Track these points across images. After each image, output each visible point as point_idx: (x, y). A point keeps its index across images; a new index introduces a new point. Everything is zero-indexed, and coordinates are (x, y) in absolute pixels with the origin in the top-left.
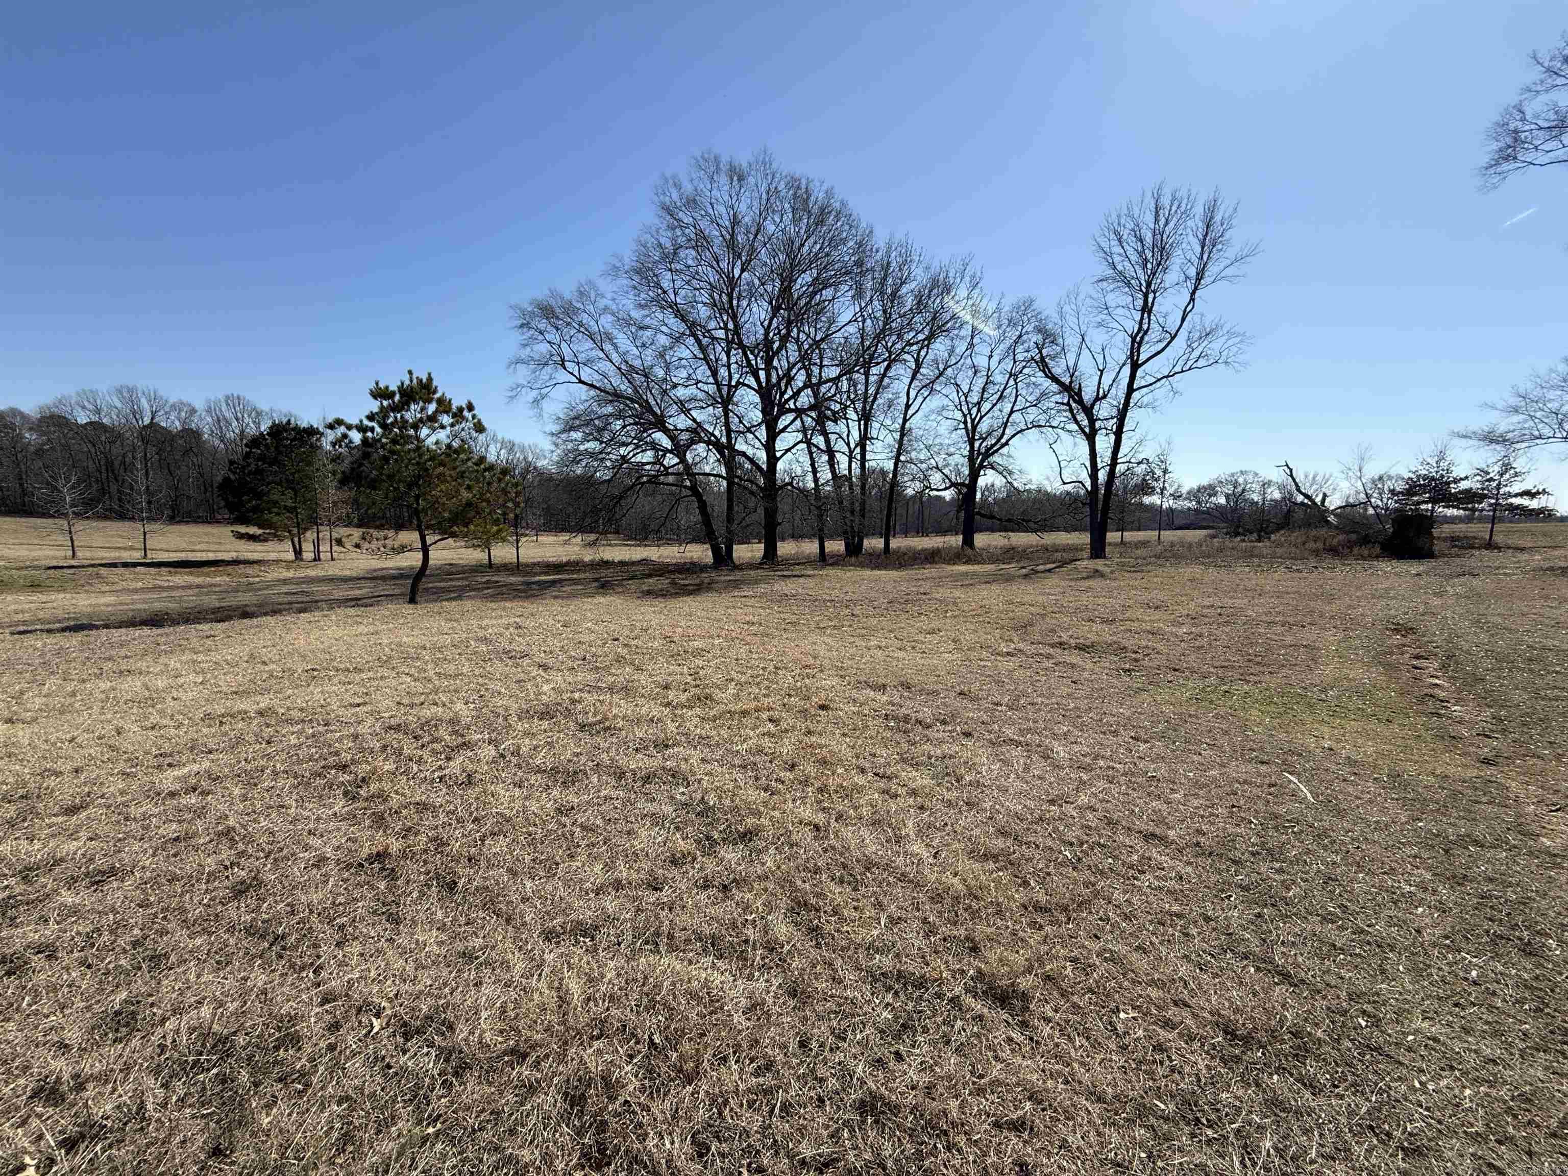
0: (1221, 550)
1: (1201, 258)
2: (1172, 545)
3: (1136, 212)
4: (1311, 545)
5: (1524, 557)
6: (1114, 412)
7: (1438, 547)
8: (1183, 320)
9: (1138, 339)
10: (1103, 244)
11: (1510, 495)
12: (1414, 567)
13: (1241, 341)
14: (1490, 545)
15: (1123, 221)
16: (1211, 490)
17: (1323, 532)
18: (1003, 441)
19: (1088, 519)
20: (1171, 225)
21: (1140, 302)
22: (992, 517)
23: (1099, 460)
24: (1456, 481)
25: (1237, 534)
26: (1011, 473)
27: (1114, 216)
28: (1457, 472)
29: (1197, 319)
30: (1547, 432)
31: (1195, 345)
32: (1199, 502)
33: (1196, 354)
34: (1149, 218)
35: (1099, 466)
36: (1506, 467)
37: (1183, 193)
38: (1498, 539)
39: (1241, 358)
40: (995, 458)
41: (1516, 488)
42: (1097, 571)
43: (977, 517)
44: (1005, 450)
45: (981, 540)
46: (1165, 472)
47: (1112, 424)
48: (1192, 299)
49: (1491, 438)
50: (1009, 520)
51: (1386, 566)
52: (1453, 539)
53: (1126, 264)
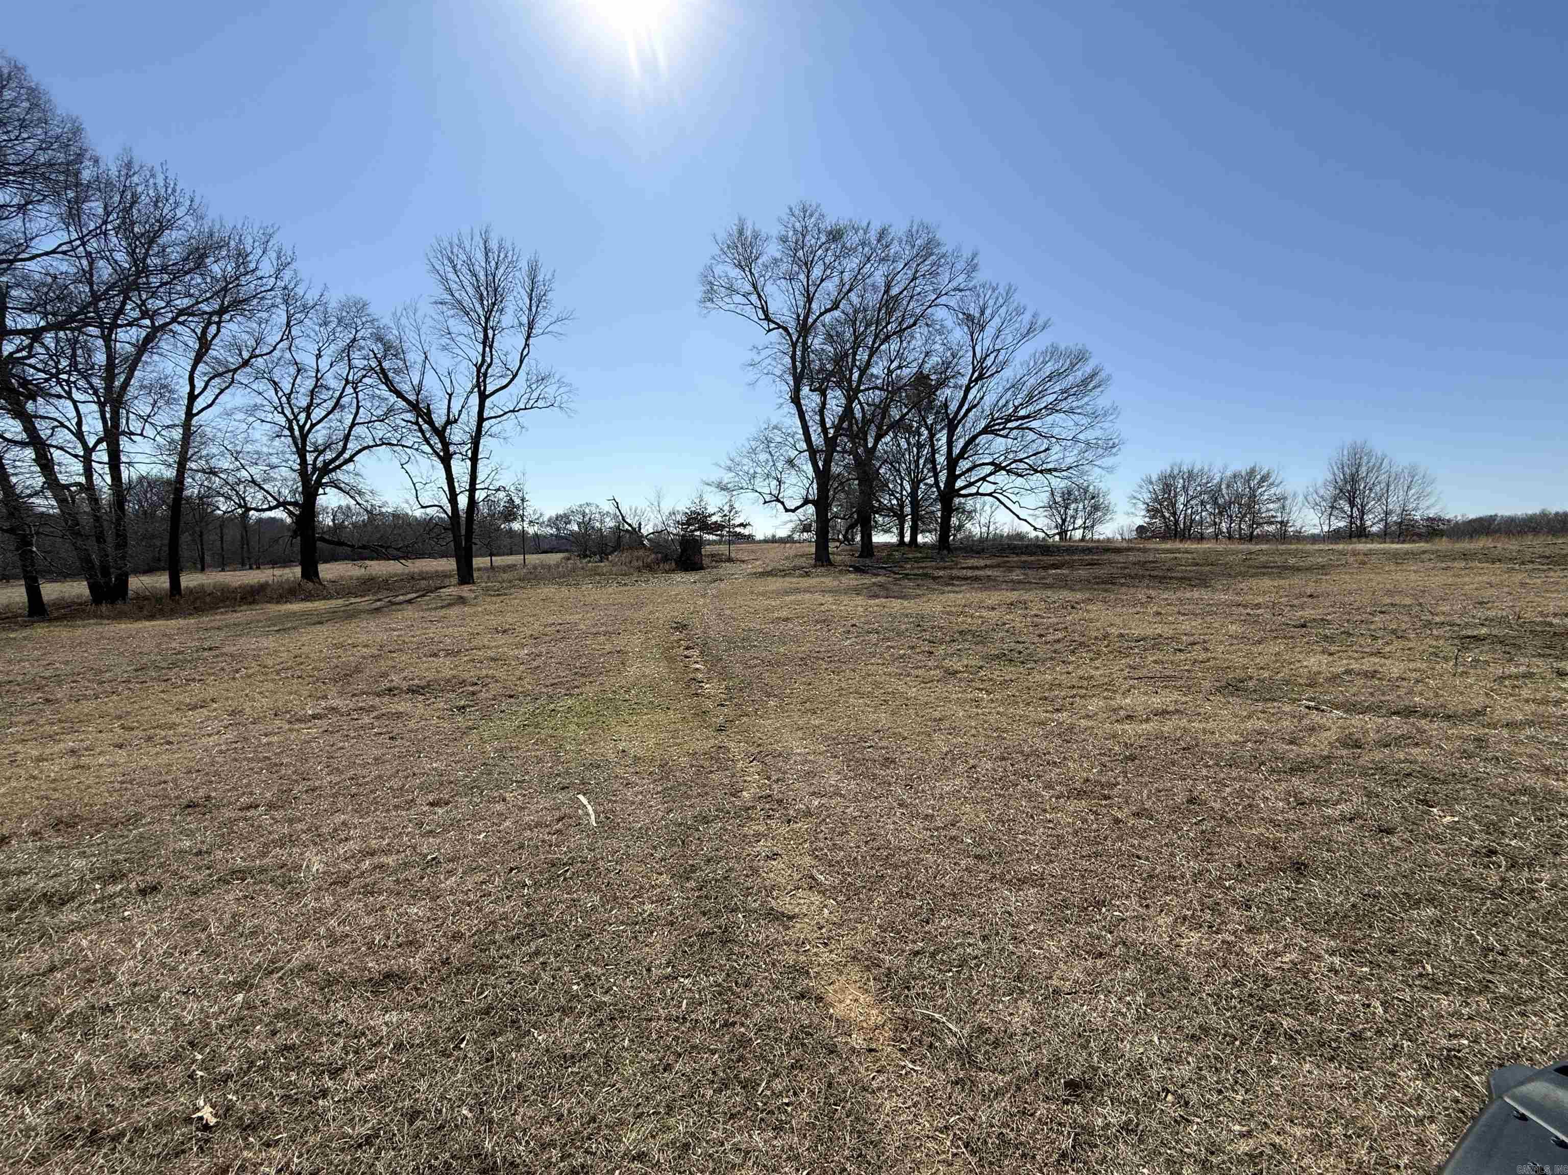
0: (574, 570)
1: (530, 309)
2: (535, 568)
3: (467, 245)
4: (635, 564)
5: (744, 566)
6: (466, 438)
7: (706, 561)
8: (521, 362)
9: (483, 370)
10: (438, 267)
11: (735, 526)
12: (692, 577)
13: (570, 391)
14: (730, 560)
15: (455, 250)
16: (565, 518)
17: (641, 553)
18: (347, 455)
19: (452, 544)
20: (501, 271)
21: (481, 336)
22: (341, 544)
23: (456, 484)
24: (710, 516)
25: (585, 556)
26: (360, 493)
27: (446, 244)
28: (711, 510)
29: (533, 363)
30: (745, 485)
31: (534, 386)
32: (558, 529)
33: (535, 395)
34: (480, 256)
35: (458, 491)
36: (732, 507)
37: (508, 245)
38: (733, 555)
39: (572, 405)
40: (339, 475)
41: (737, 521)
42: (461, 597)
43: (319, 544)
44: (350, 467)
45: (328, 571)
46: (523, 500)
47: (467, 449)
48: (527, 345)
49: (722, 487)
50: (364, 547)
51: (678, 577)
52: (713, 556)
53: (464, 294)
